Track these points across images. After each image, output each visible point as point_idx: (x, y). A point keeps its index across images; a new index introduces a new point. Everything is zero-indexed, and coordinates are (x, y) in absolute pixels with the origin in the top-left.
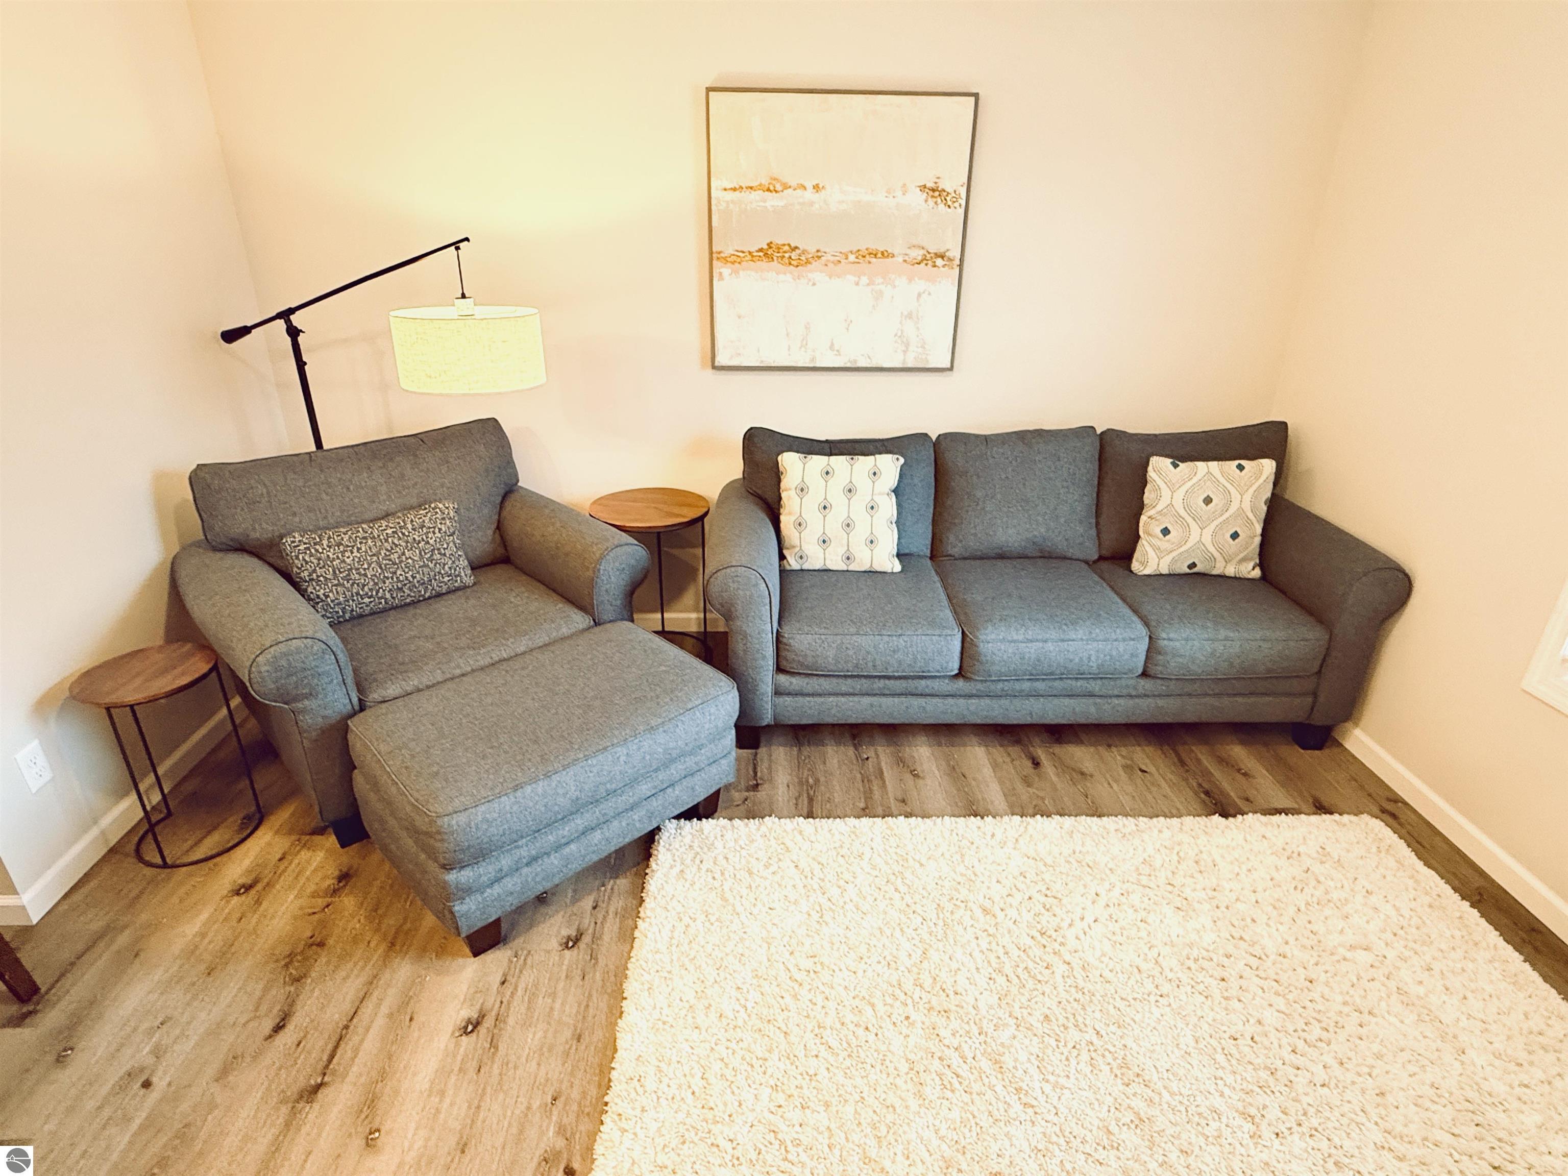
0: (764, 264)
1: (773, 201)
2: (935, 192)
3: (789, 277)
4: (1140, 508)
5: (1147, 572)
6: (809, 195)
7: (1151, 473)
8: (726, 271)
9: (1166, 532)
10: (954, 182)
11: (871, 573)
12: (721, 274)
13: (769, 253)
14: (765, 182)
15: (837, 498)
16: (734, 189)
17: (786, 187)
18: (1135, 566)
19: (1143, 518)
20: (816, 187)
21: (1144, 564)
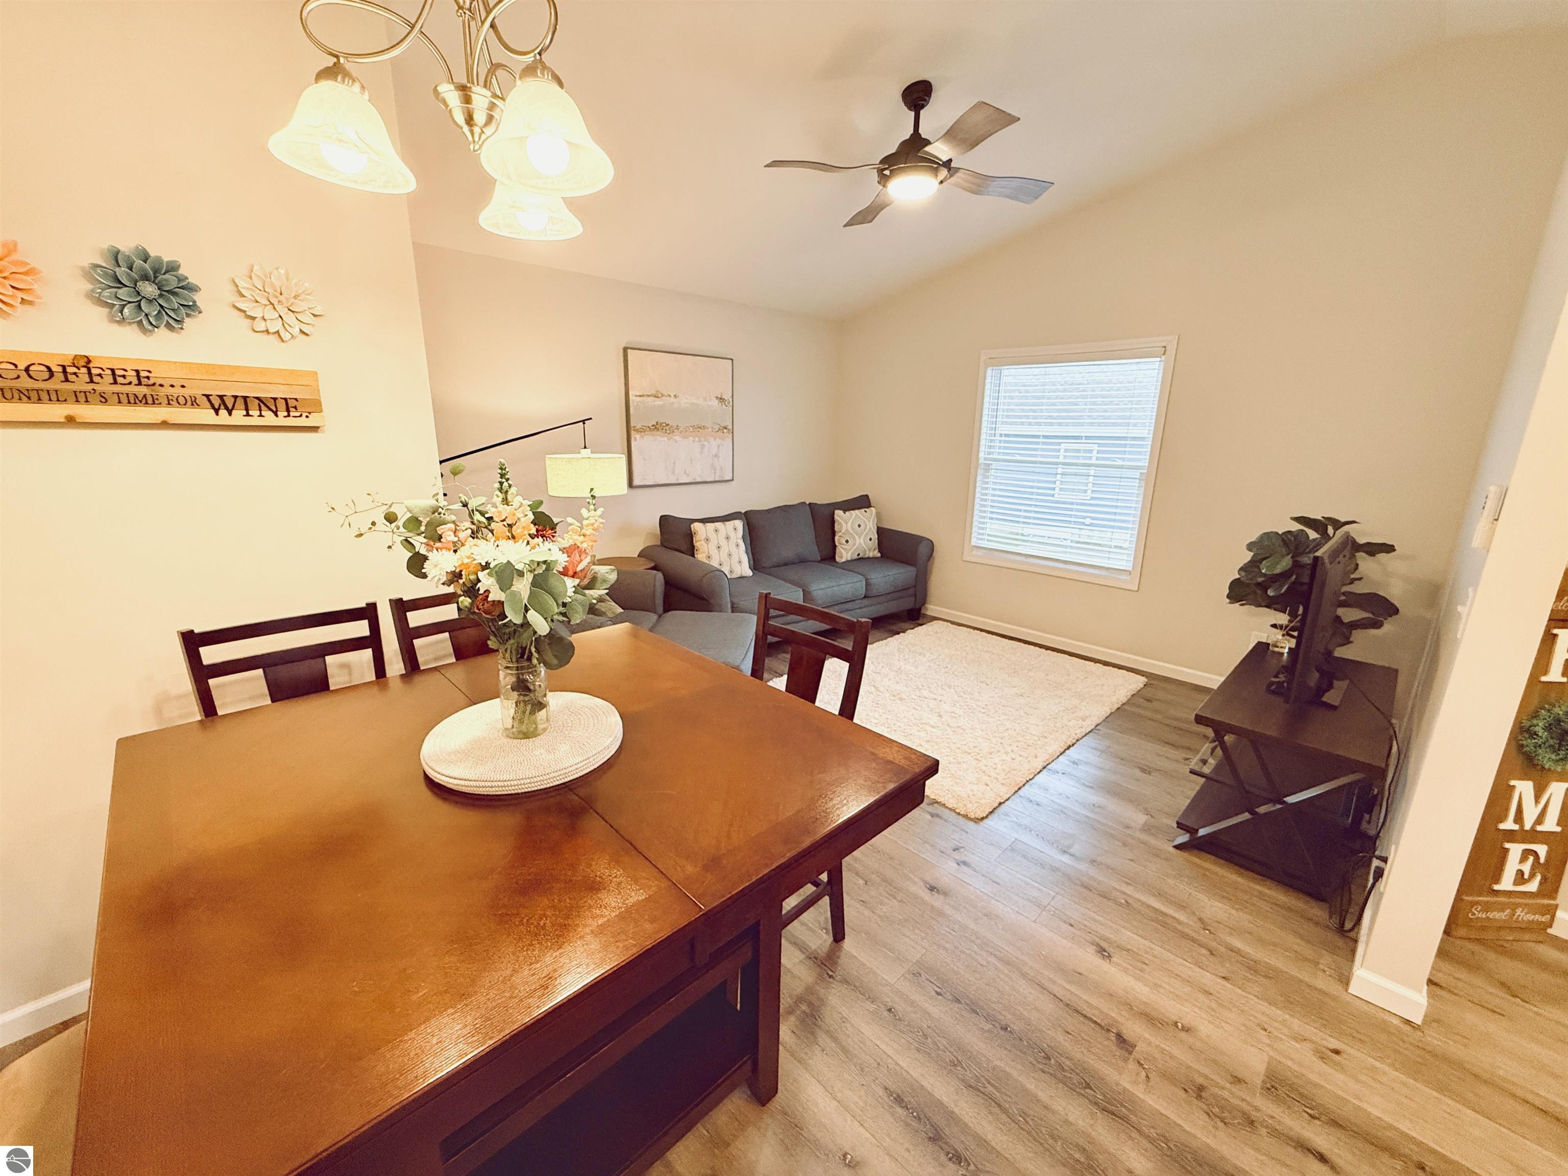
0: (655, 432)
1: (658, 402)
2: (721, 400)
3: (666, 439)
4: (833, 533)
5: (843, 560)
6: (672, 399)
7: (836, 517)
8: (638, 436)
9: (847, 541)
10: (728, 396)
11: (742, 577)
12: (635, 438)
13: (656, 427)
14: (654, 392)
15: (723, 542)
16: (641, 396)
17: (663, 395)
18: (838, 559)
19: (836, 538)
20: (675, 396)
21: (841, 557)
